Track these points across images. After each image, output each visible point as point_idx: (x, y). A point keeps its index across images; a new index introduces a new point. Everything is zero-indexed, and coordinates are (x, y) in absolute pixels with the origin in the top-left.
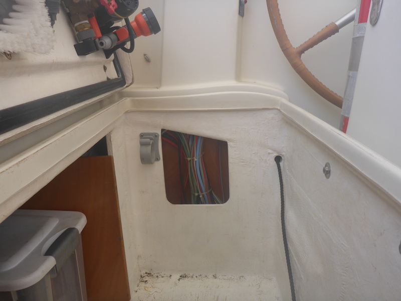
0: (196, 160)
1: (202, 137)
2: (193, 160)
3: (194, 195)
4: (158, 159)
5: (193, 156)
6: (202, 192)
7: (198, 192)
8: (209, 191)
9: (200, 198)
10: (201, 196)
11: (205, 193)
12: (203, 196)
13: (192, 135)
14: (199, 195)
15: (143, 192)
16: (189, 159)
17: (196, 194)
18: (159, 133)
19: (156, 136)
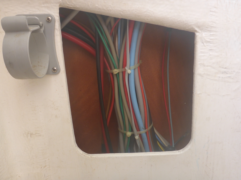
0: (129, 71)
1: (141, 23)
2: (124, 73)
3: (124, 135)
4: (54, 71)
5: (124, 65)
6: (138, 129)
7: (132, 130)
8: (149, 128)
9: (135, 140)
10: (137, 137)
11: (143, 132)
12: (140, 136)
13: (122, 19)
14: (133, 136)
15: (31, 134)
16: (115, 71)
17: (129, 134)
18: (56, 15)
19: (49, 20)
